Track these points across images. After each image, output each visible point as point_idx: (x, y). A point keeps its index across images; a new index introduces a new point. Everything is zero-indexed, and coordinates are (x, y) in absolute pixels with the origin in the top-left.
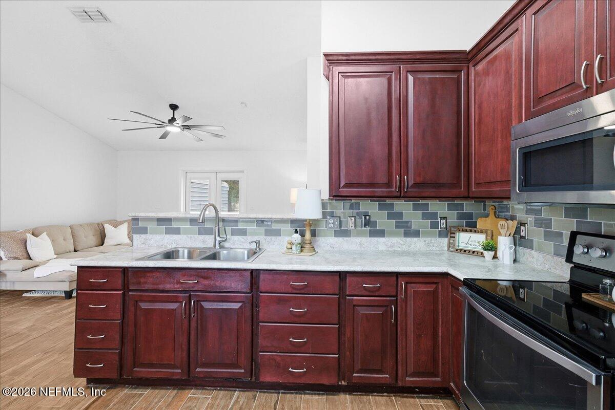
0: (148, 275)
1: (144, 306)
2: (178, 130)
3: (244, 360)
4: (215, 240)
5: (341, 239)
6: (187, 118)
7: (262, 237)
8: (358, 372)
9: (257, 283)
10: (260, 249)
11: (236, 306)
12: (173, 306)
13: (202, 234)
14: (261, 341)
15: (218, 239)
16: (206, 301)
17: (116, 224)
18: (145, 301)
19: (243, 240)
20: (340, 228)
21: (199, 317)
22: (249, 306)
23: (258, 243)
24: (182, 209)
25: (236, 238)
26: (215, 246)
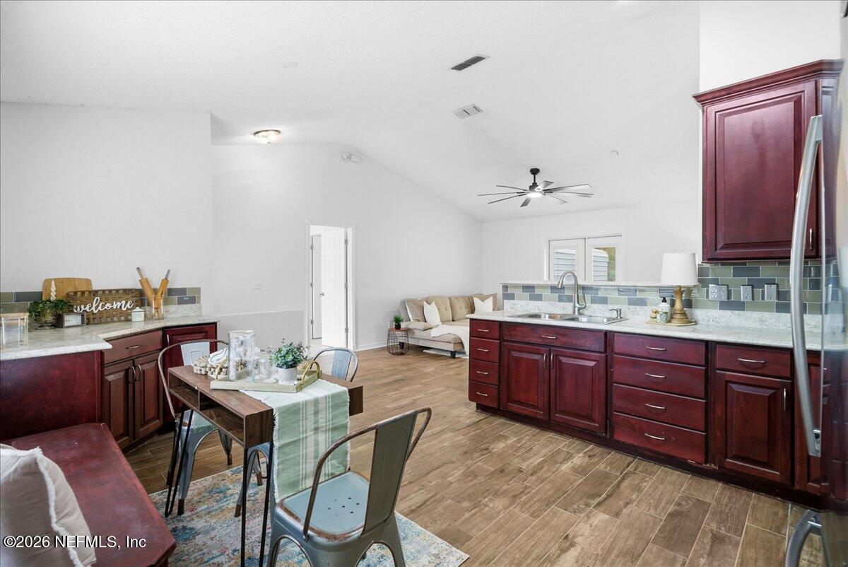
0: (517, 329)
1: (515, 354)
2: (540, 195)
3: (598, 414)
4: (575, 307)
5: (729, 312)
6: (548, 183)
7: (624, 306)
8: (731, 458)
9: (612, 345)
10: (621, 318)
11: (592, 364)
12: (537, 357)
13: (563, 301)
14: (617, 402)
15: (577, 305)
16: (564, 356)
17: (483, 298)
18: (517, 351)
19: (603, 309)
20: (728, 299)
21: (558, 369)
22: (603, 365)
23: (619, 311)
24: (546, 278)
25: (596, 306)
26: (574, 312)
